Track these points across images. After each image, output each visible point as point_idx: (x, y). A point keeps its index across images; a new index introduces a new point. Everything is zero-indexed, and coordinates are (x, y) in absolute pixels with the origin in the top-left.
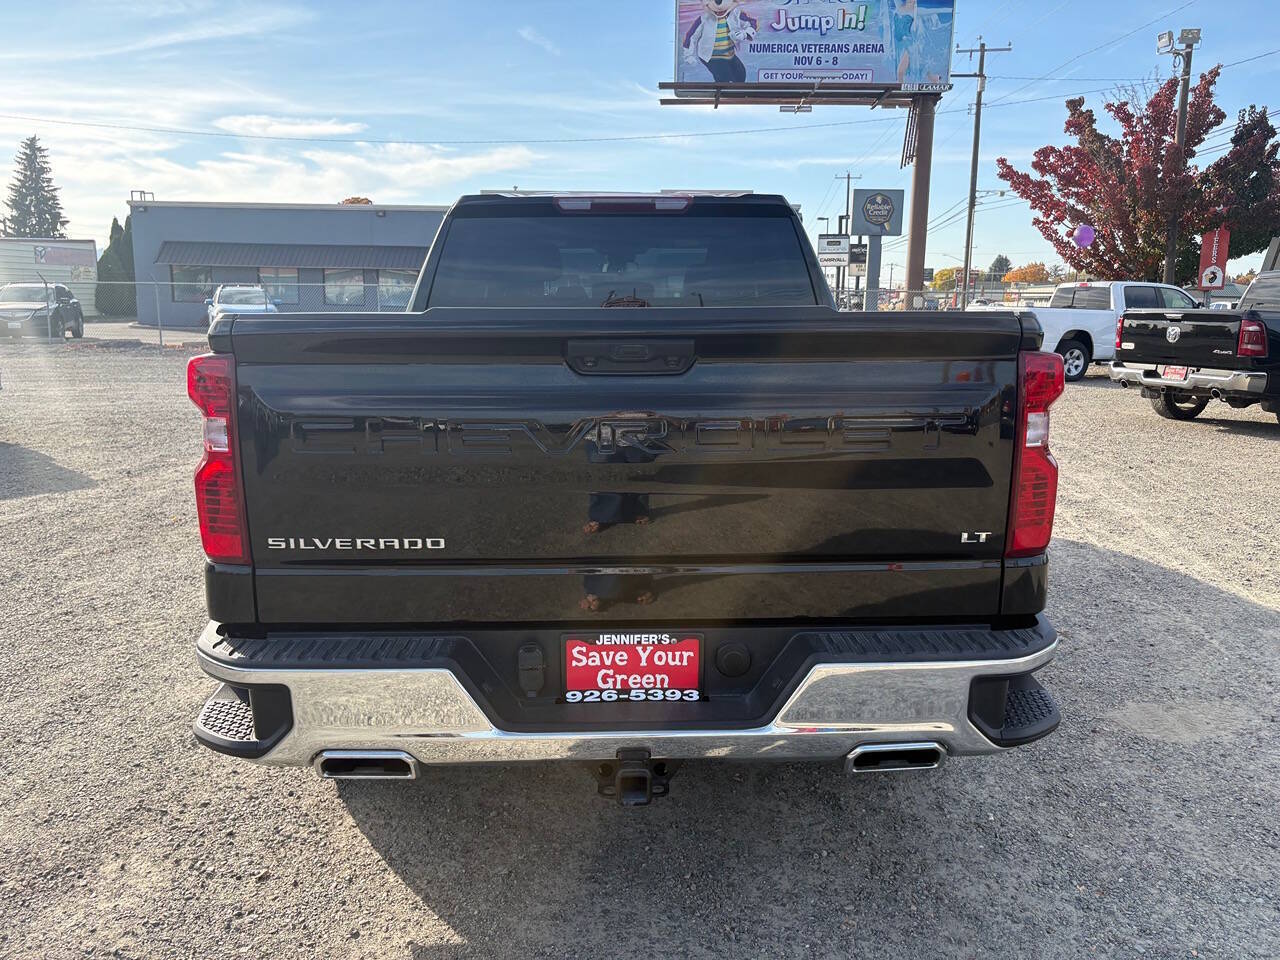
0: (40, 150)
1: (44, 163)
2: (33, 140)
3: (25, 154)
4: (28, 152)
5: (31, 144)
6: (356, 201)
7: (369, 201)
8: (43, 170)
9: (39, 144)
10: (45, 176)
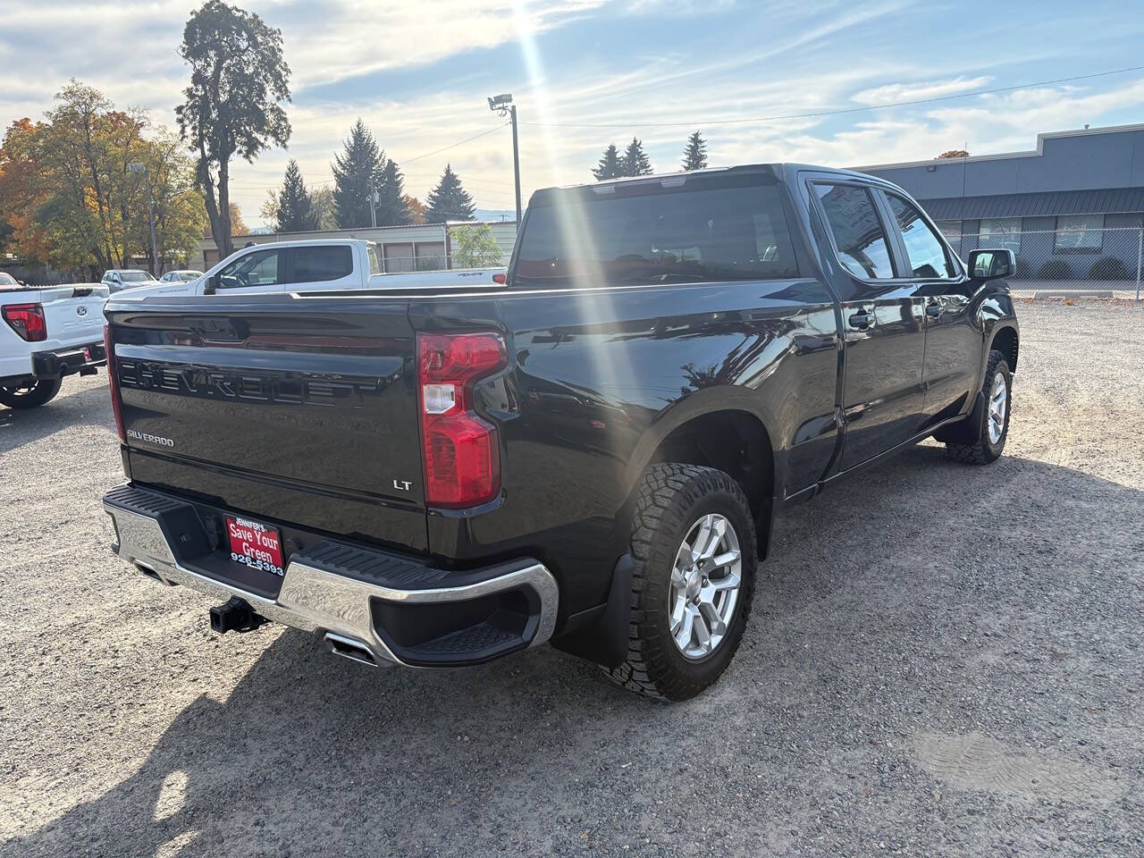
0: (701, 142)
1: (703, 151)
2: (696, 135)
3: (690, 146)
4: (692, 144)
5: (696, 140)
6: (952, 154)
7: (965, 154)
8: (702, 157)
9: (700, 138)
10: (703, 162)
